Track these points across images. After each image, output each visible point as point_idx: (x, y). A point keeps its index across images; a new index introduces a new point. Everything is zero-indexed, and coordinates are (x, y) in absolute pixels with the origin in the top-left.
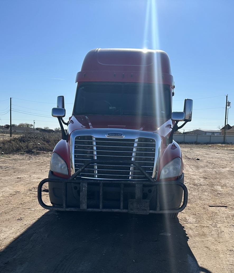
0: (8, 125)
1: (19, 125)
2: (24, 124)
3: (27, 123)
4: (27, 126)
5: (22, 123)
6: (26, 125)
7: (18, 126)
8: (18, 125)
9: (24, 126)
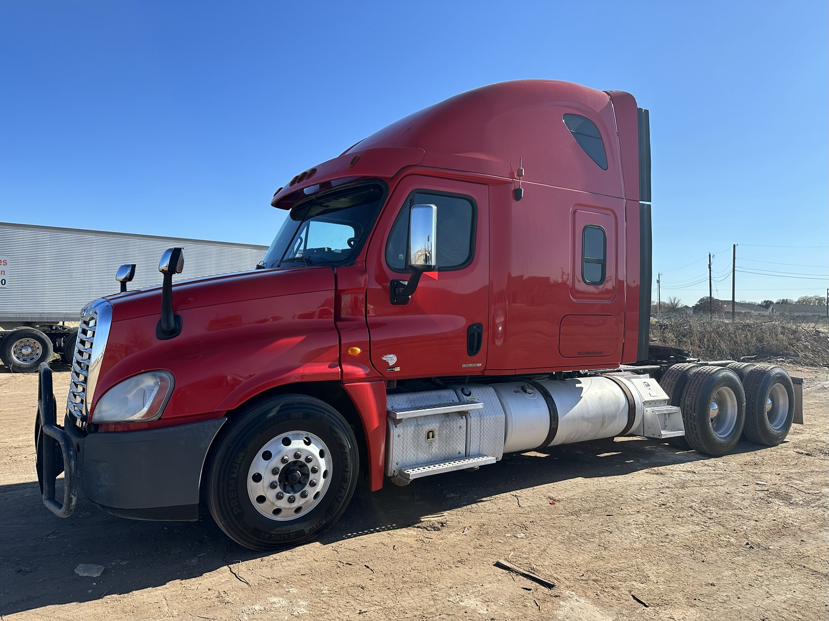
0: (768, 301)
1: (799, 301)
2: (810, 298)
3: (817, 295)
4: (818, 303)
5: (806, 297)
6: (817, 300)
7: (796, 302)
8: (796, 300)
9: (811, 302)
